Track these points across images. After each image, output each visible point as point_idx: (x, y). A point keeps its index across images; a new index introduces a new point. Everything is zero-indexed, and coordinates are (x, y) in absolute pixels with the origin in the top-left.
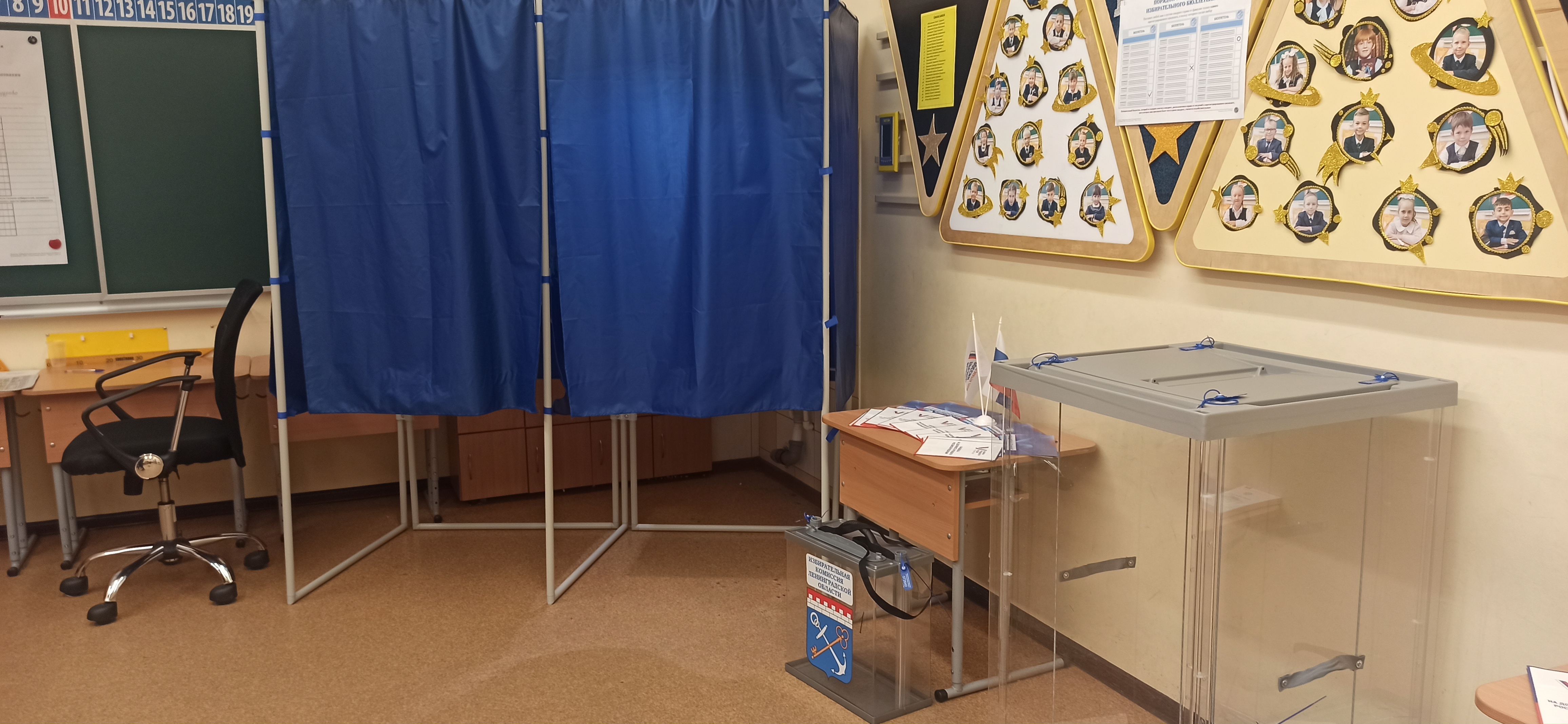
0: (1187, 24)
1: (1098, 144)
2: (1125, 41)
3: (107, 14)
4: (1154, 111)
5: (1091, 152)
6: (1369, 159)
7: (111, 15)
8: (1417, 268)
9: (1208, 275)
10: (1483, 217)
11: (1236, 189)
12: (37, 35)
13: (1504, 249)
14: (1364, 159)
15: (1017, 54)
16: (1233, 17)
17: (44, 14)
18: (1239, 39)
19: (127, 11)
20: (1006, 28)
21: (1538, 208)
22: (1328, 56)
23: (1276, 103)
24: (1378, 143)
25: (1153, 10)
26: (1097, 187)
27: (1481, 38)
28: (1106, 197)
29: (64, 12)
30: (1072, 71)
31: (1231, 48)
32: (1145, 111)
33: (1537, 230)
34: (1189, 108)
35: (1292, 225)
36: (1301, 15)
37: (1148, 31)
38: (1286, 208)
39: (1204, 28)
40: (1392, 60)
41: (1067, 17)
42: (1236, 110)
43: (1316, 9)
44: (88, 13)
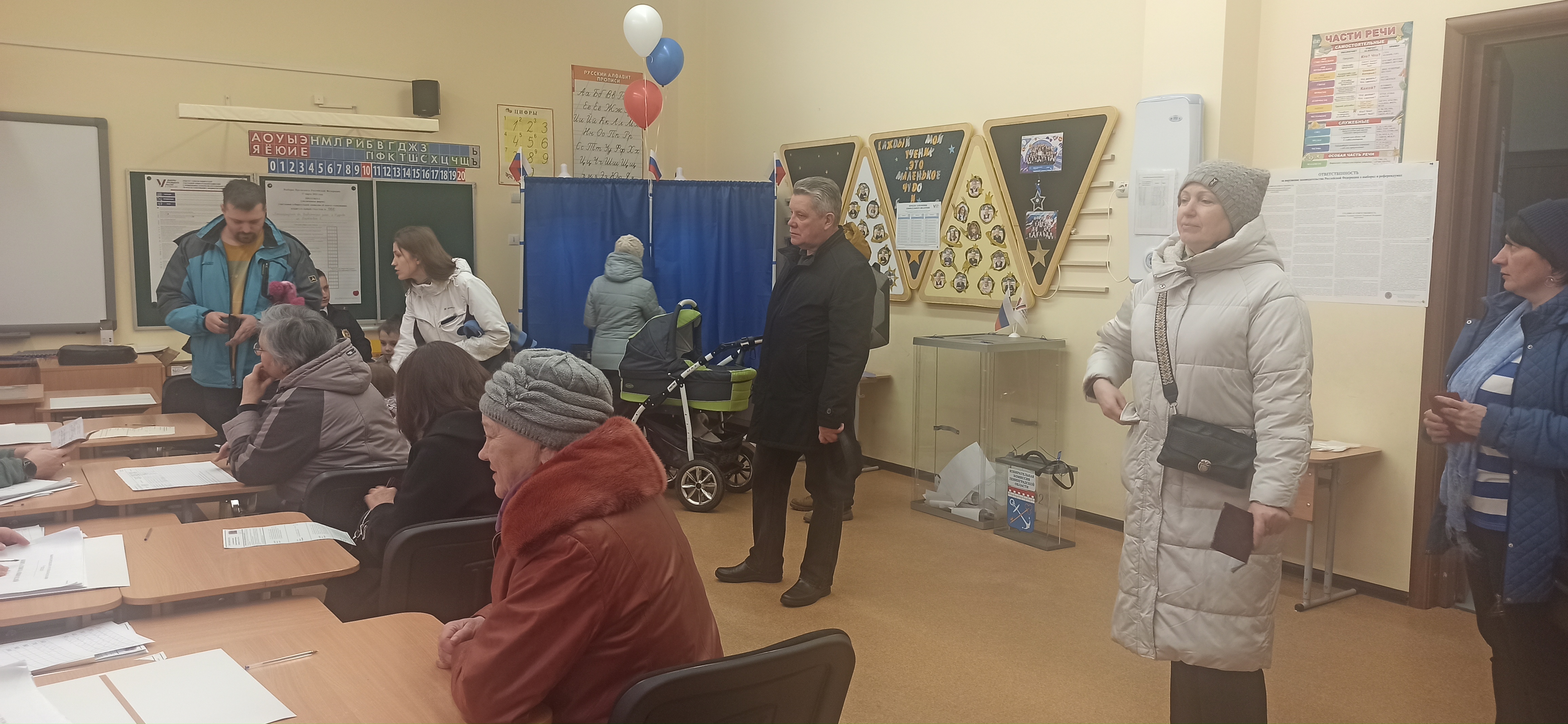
0: (921, 216)
1: (890, 256)
2: (899, 218)
3: (388, 175)
4: (910, 245)
5: (887, 259)
6: (976, 266)
7: (390, 175)
8: (989, 300)
9: (931, 305)
10: (1005, 284)
11: (938, 274)
12: (356, 185)
14: (974, 265)
15: (856, 218)
16: (935, 215)
17: (359, 175)
18: (938, 223)
19: (397, 174)
20: (851, 206)
21: (1017, 282)
22: (964, 232)
23: (949, 246)
24: (978, 261)
25: (909, 209)
26: (890, 273)
27: (1002, 232)
28: (893, 276)
29: (368, 174)
30: (879, 227)
31: (935, 226)
32: (906, 245)
33: (1017, 288)
34: (922, 245)
35: (955, 287)
36: (956, 218)
37: (907, 216)
38: (953, 281)
39: (926, 217)
40: (981, 235)
41: (876, 206)
42: (937, 247)
43: (960, 216)
44: (379, 175)
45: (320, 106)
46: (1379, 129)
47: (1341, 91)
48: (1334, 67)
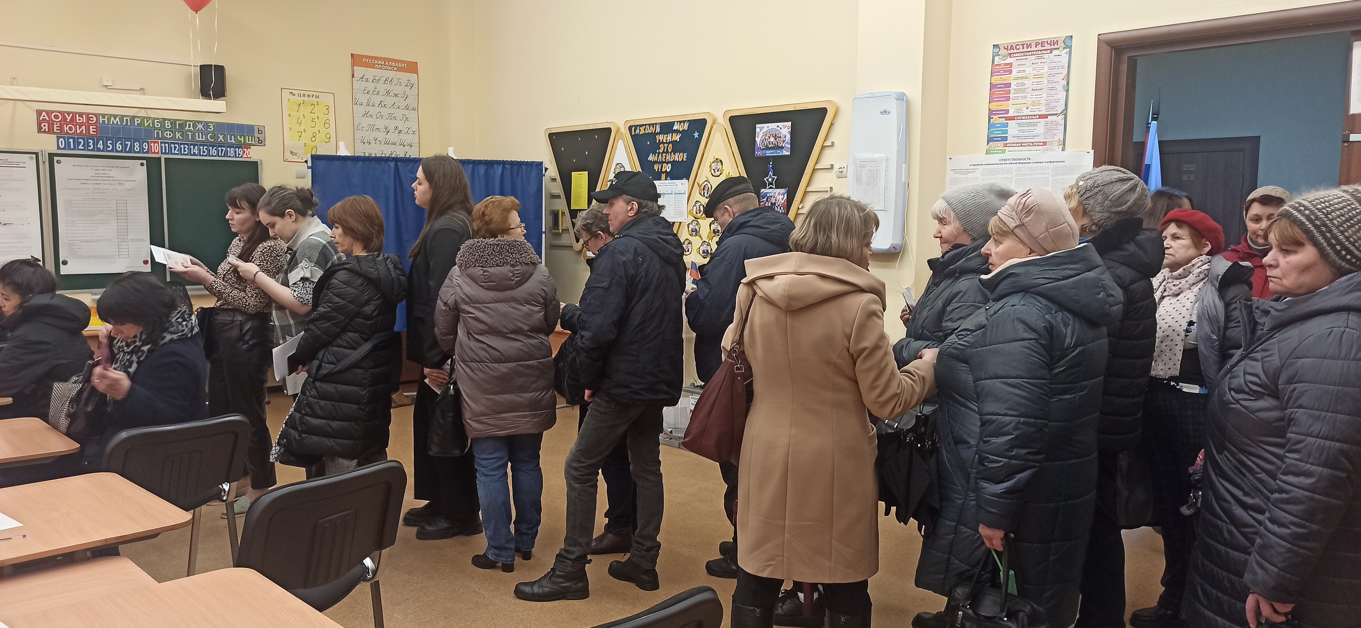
0: (670, 192)
3: (176, 152)
11: (686, 243)
12: (145, 162)
16: (683, 192)
17: (147, 152)
18: (685, 198)
19: (185, 151)
20: (608, 183)
23: (695, 218)
29: (157, 151)
31: (683, 201)
35: (701, 254)
38: (699, 248)
39: (675, 194)
42: (685, 219)
44: (167, 152)
45: (109, 87)
46: (1046, 124)
47: (1017, 91)
48: (1010, 72)
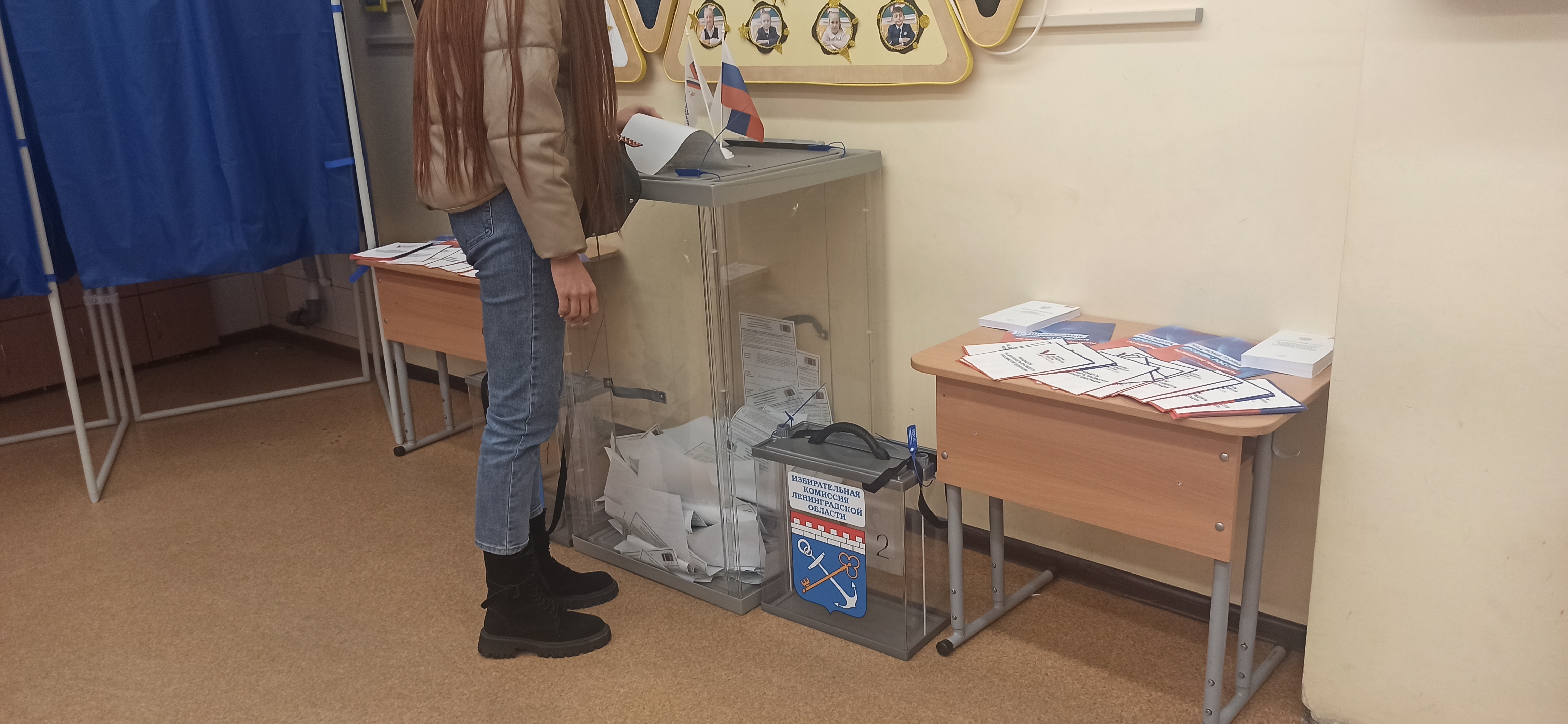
8: (846, 67)
10: (886, 22)
11: (707, 12)
13: (901, 47)
21: (920, 14)
